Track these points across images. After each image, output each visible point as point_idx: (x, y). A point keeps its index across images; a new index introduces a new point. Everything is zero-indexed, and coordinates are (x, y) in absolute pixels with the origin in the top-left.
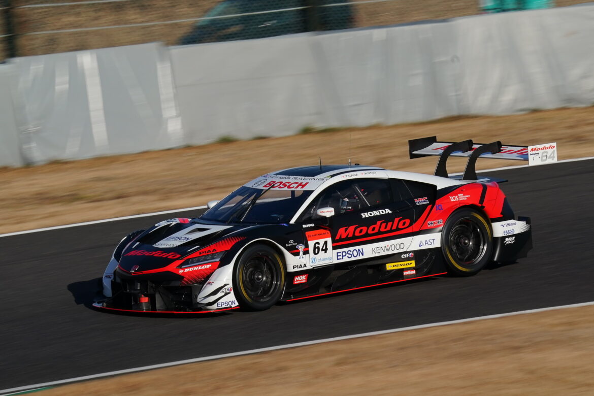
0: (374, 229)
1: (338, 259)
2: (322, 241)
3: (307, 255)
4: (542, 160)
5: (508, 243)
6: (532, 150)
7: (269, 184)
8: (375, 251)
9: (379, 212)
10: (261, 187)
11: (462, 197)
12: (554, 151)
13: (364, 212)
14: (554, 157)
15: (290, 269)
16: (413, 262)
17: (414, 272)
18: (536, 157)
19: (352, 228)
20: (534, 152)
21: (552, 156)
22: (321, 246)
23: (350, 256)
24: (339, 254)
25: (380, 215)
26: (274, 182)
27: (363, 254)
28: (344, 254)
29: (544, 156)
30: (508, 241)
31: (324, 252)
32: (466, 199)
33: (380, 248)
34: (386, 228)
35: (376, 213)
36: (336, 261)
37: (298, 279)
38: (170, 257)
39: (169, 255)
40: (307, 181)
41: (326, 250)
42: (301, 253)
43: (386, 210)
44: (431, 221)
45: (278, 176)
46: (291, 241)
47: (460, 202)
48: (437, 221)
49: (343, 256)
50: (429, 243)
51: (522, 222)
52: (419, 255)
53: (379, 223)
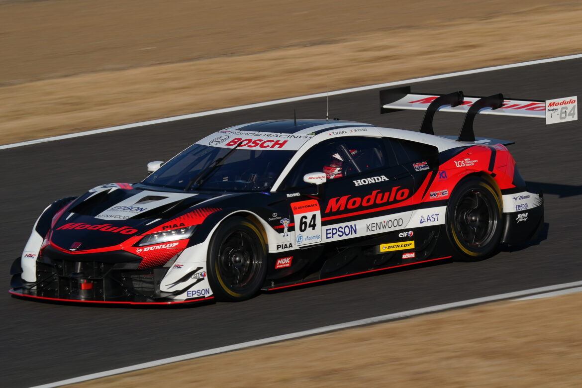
0: (368, 201)
1: (327, 238)
2: (309, 215)
3: (292, 233)
4: (561, 118)
5: (520, 220)
6: (550, 105)
7: (233, 141)
8: (370, 228)
9: (374, 179)
10: (223, 145)
11: (468, 162)
12: (575, 106)
13: (356, 179)
14: (574, 114)
15: (273, 249)
16: (413, 242)
17: (413, 255)
18: (555, 114)
19: (343, 200)
20: (552, 108)
21: (572, 112)
22: (308, 221)
23: (341, 234)
24: (329, 232)
25: (376, 183)
26: (240, 139)
27: (355, 232)
28: (334, 231)
29: (563, 113)
30: (521, 217)
31: (312, 228)
32: (473, 164)
33: (375, 225)
34: (382, 199)
35: (370, 181)
36: (325, 240)
37: (281, 263)
38: (123, 232)
39: (120, 229)
40: (286, 139)
41: (313, 226)
42: (286, 230)
43: (383, 176)
44: (433, 191)
45: (242, 132)
46: (275, 215)
47: (466, 168)
48: (442, 191)
49: (333, 234)
50: (432, 219)
51: (536, 195)
52: (420, 234)
53: (374, 193)
